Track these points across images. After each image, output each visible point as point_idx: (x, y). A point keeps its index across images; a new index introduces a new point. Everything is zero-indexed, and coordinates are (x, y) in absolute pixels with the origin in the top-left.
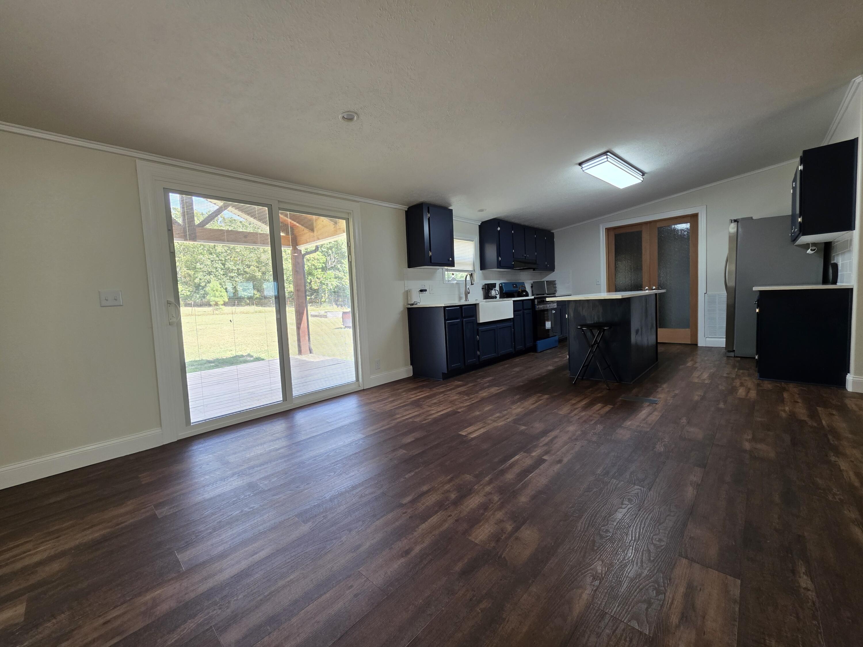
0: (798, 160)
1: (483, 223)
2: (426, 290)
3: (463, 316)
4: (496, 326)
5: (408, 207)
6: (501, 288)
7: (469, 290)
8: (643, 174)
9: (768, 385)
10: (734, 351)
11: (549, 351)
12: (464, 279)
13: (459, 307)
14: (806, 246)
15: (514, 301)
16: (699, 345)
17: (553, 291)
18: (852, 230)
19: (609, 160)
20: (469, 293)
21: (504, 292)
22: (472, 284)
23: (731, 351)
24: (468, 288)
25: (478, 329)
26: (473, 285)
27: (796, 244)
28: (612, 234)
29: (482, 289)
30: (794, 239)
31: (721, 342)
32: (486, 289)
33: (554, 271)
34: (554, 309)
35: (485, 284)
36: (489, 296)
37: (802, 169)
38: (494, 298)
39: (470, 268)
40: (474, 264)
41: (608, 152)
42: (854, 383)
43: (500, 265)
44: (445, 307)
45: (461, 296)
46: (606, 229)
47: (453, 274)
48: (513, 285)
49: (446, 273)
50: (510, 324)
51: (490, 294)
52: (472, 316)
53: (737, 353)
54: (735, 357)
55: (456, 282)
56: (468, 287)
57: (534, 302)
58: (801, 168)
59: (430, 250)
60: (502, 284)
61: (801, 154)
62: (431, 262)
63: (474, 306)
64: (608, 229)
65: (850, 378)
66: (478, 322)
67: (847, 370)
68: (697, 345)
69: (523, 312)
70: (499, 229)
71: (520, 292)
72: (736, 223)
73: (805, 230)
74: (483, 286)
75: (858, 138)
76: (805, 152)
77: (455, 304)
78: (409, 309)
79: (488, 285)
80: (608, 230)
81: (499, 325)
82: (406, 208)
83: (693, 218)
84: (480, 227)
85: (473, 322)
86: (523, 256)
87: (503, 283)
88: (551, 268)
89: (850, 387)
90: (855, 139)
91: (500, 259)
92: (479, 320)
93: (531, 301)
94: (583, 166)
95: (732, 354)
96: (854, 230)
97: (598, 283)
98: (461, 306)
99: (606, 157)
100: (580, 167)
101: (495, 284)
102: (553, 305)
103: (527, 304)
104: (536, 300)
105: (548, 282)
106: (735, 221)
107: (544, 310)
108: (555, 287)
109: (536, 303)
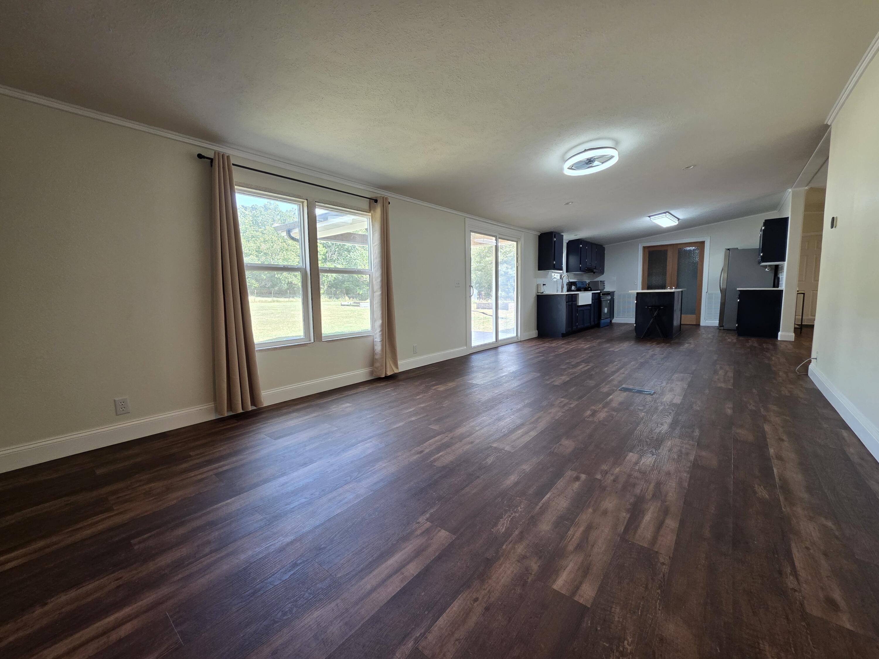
0: (762, 224)
2: (546, 285)
5: (541, 234)
8: (679, 219)
9: (741, 338)
10: (723, 326)
11: (606, 327)
14: (766, 267)
15: (592, 293)
16: (701, 325)
18: (784, 261)
19: (667, 216)
23: (721, 326)
25: (577, 309)
27: (761, 265)
28: (647, 251)
30: (760, 263)
31: (716, 323)
33: (603, 274)
34: (607, 300)
41: (667, 212)
42: (781, 335)
43: (580, 270)
46: (643, 247)
47: (554, 275)
50: (589, 308)
52: (576, 302)
53: (725, 327)
54: (724, 329)
57: (600, 295)
58: (763, 228)
59: (554, 260)
61: (764, 221)
62: (554, 268)
65: (779, 333)
66: (577, 305)
67: (778, 330)
68: (699, 325)
69: (595, 301)
70: (581, 246)
71: (587, 287)
72: (729, 251)
73: (764, 259)
75: (789, 217)
76: (766, 220)
78: (538, 296)
80: (645, 248)
81: (585, 308)
82: (539, 234)
83: (702, 244)
84: (567, 244)
86: (590, 264)
88: (602, 272)
89: (779, 339)
90: (787, 217)
91: (581, 266)
92: (578, 304)
93: (598, 294)
94: (651, 217)
95: (722, 328)
99: (665, 214)
100: (649, 218)
102: (609, 297)
103: (597, 296)
104: (601, 294)
105: (601, 281)
106: (728, 249)
107: (604, 301)
108: (604, 286)
109: (601, 295)
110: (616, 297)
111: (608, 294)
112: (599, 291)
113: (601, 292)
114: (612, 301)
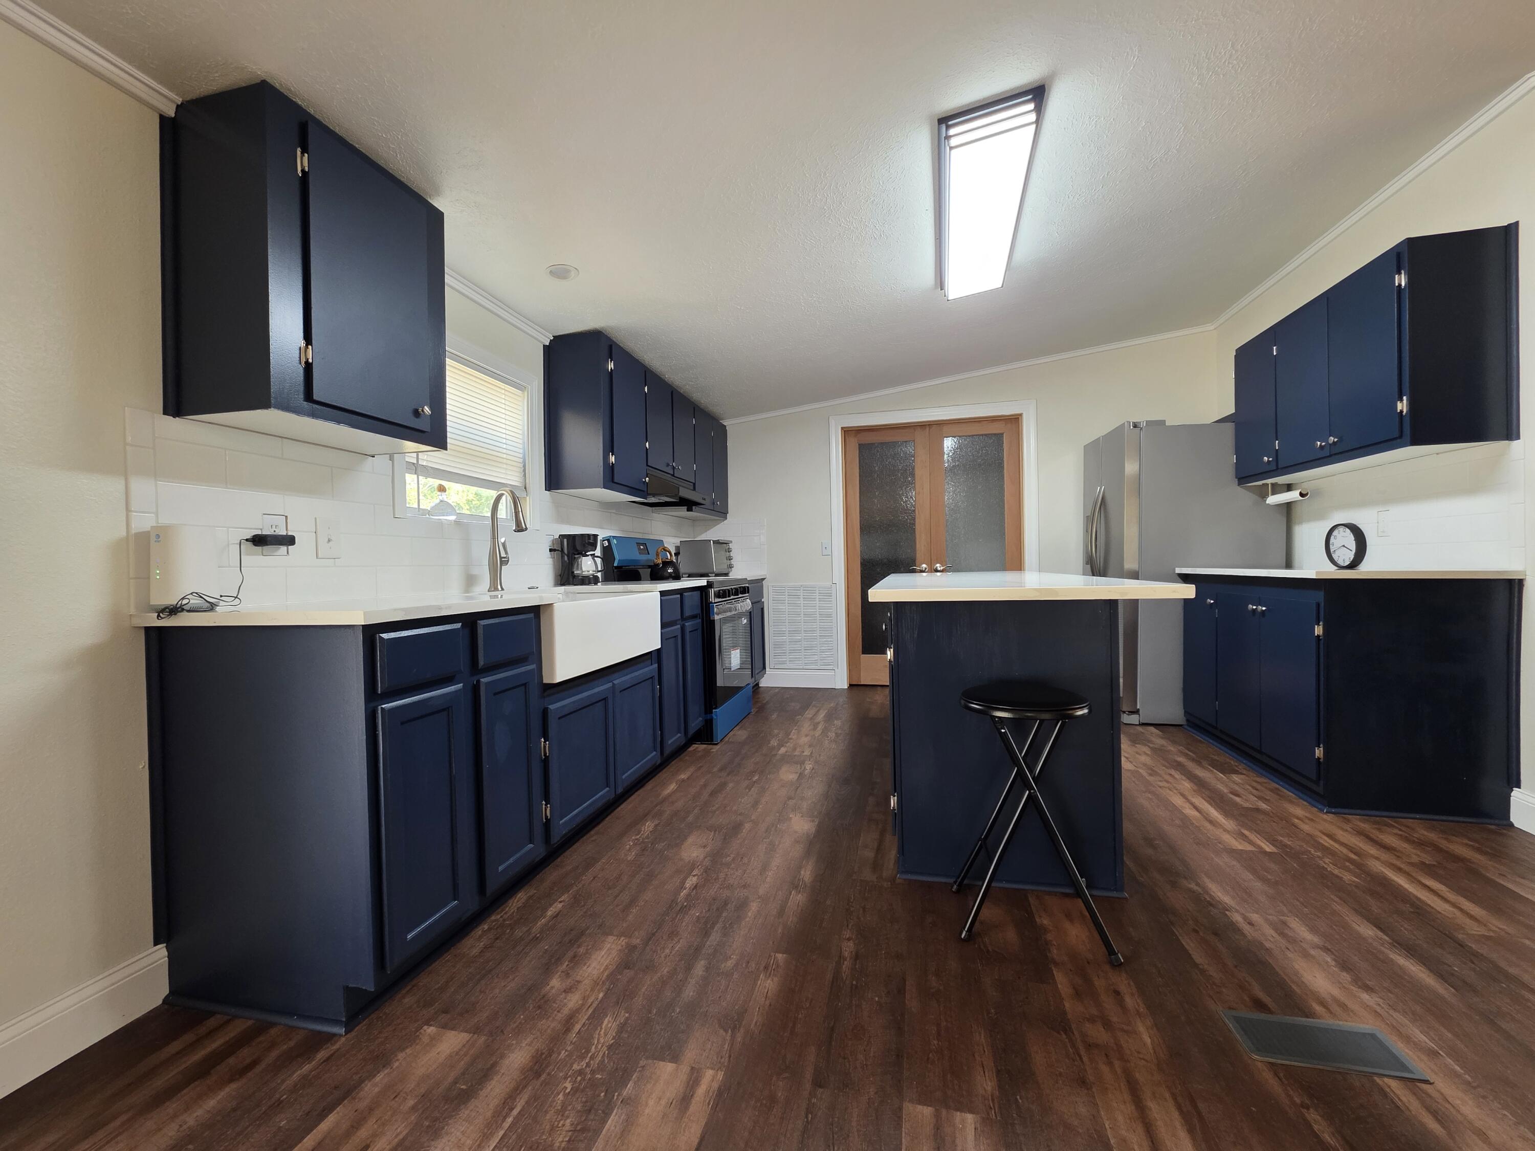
1: (556, 338)
2: (289, 541)
3: (481, 663)
4: (610, 685)
5: (179, 101)
6: (608, 553)
7: (506, 553)
10: (1137, 712)
12: (489, 514)
13: (458, 625)
15: (663, 593)
17: (726, 567)
18: (1511, 440)
20: (504, 561)
21: (616, 564)
22: (520, 529)
23: (1132, 713)
24: (504, 545)
25: (545, 712)
26: (522, 531)
28: (854, 443)
29: (551, 550)
32: (562, 551)
33: (725, 516)
34: (740, 615)
35: (562, 537)
36: (574, 576)
37: (1403, 284)
38: (589, 583)
39: (513, 478)
40: (524, 466)
41: (1040, 87)
43: (611, 479)
44: (371, 632)
45: (475, 571)
46: (842, 428)
47: (442, 489)
48: (639, 544)
49: (410, 478)
50: (651, 669)
51: (577, 569)
52: (521, 660)
53: (1145, 717)
54: (1140, 724)
55: (453, 518)
56: (503, 540)
57: (707, 596)
60: (608, 540)
62: (309, 396)
63: (532, 615)
64: (844, 431)
66: (545, 681)
69: (683, 629)
70: (611, 366)
71: (658, 565)
72: (1137, 430)
74: (553, 540)
75: (1517, 223)
77: (440, 608)
78: (155, 634)
79: (572, 538)
80: (847, 432)
82: (164, 98)
83: (1010, 425)
84: (547, 350)
85: (525, 685)
86: (668, 465)
87: (614, 537)
88: (722, 513)
90: (1509, 225)
91: (612, 459)
92: (554, 675)
93: (697, 594)
95: (1135, 719)
96: (1518, 438)
97: (825, 552)
98: (470, 620)
101: (596, 536)
102: (745, 604)
103: (693, 601)
104: (712, 592)
105: (717, 542)
106: (1135, 426)
107: (725, 620)
108: (730, 558)
109: (712, 599)
110: (769, 600)
111: (741, 590)
112: (702, 582)
113: (710, 585)
114: (757, 617)
